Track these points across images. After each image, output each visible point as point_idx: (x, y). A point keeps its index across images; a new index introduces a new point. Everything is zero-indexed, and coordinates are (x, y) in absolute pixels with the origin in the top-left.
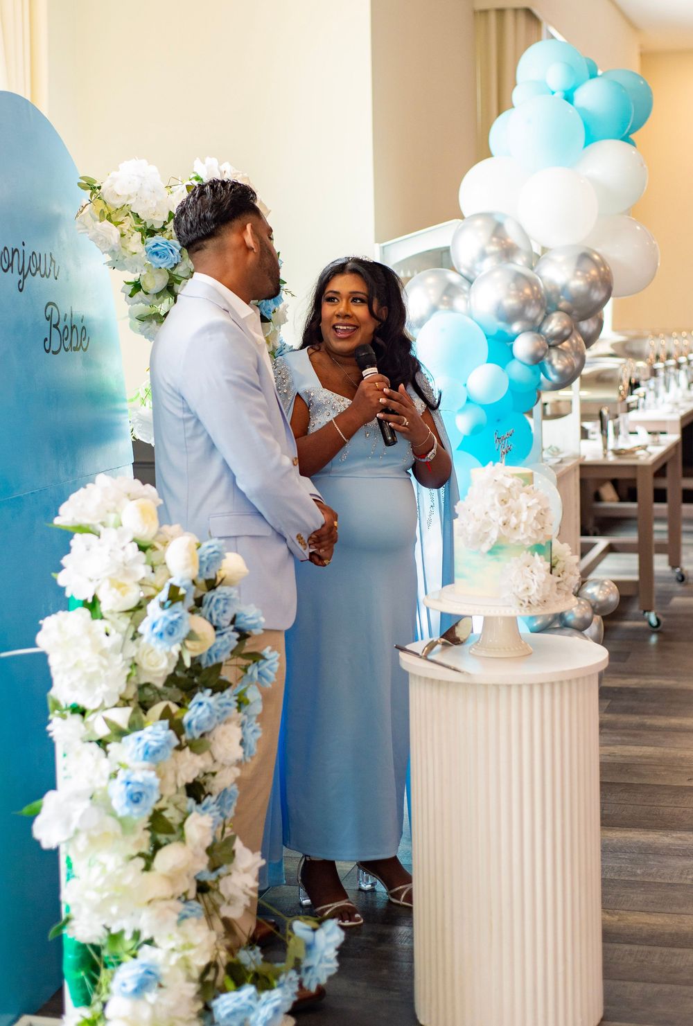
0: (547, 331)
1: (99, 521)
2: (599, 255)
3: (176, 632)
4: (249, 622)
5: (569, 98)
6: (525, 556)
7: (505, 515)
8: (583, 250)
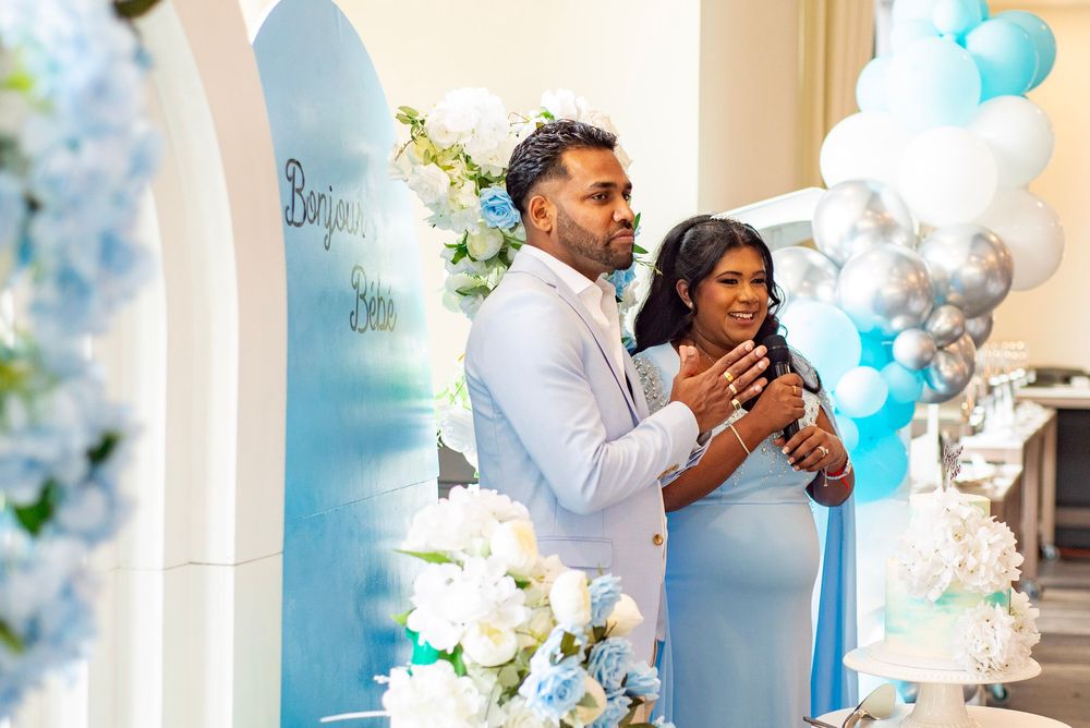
0: (934, 329)
1: (462, 547)
2: (995, 235)
3: (567, 696)
4: (643, 684)
5: (961, 42)
6: (984, 609)
7: (961, 553)
8: (976, 231)
